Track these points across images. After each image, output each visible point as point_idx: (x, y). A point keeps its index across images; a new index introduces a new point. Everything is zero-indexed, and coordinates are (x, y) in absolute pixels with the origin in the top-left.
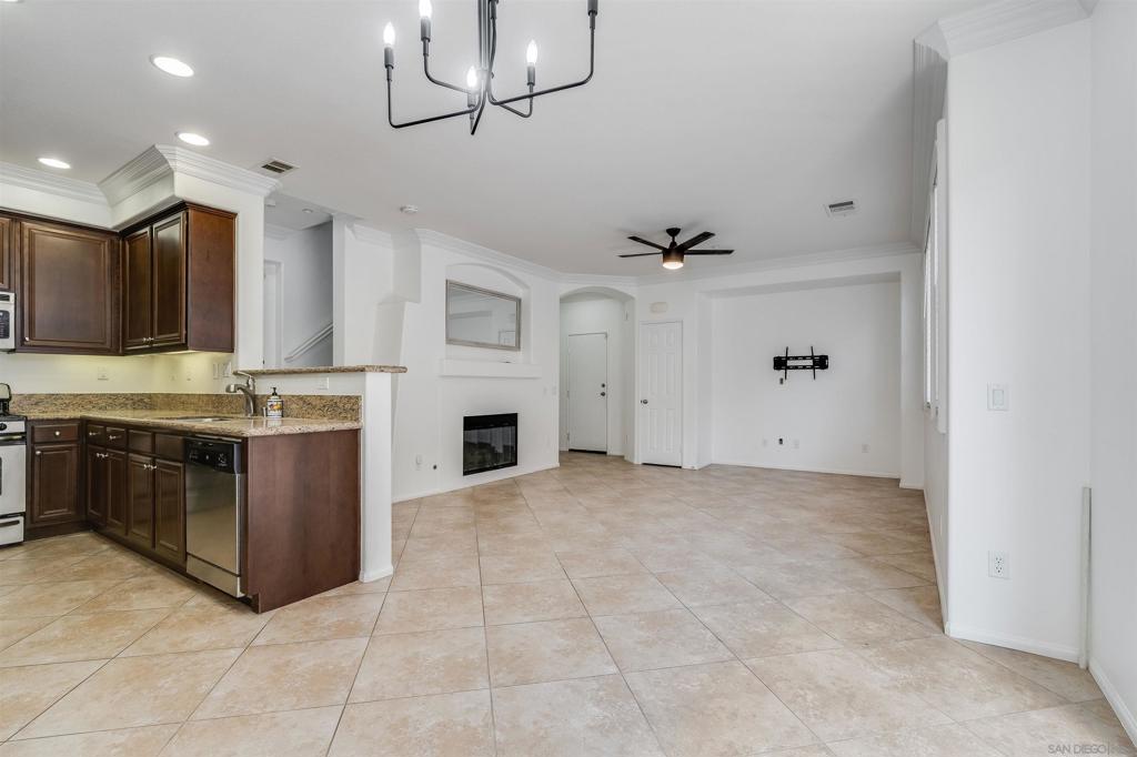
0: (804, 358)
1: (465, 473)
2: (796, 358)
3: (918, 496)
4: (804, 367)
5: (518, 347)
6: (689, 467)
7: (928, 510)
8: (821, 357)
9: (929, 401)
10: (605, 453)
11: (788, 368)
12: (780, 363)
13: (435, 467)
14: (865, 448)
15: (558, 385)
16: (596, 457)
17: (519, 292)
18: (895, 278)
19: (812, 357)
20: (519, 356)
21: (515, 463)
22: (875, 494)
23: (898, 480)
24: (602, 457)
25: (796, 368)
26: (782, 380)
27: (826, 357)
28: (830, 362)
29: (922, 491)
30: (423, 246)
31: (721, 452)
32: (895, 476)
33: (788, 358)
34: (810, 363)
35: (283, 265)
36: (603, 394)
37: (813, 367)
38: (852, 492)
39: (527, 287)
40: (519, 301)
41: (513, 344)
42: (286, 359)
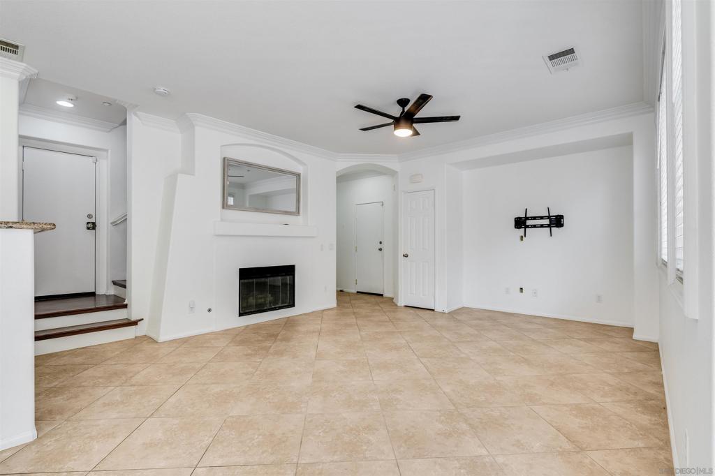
0: (542, 218)
1: (241, 315)
2: (534, 218)
3: (653, 350)
4: (542, 226)
5: (298, 212)
6: (441, 311)
7: (664, 372)
8: (557, 216)
9: (665, 258)
10: (382, 295)
11: (528, 227)
12: (520, 223)
13: (210, 310)
14: (599, 299)
15: (335, 243)
16: (373, 299)
17: (299, 169)
18: (626, 142)
19: (549, 217)
20: (299, 219)
21: (292, 305)
22: (606, 346)
23: (631, 330)
24: (378, 299)
25: (534, 226)
26: (522, 237)
27: (562, 217)
28: (566, 221)
29: (657, 343)
30: (197, 128)
31: (470, 298)
32: (628, 325)
33: (527, 218)
34: (547, 222)
35: (110, 151)
36: (380, 250)
37: (549, 226)
38: (582, 343)
39: (305, 165)
40: (298, 176)
41: (294, 210)
42: (112, 223)
